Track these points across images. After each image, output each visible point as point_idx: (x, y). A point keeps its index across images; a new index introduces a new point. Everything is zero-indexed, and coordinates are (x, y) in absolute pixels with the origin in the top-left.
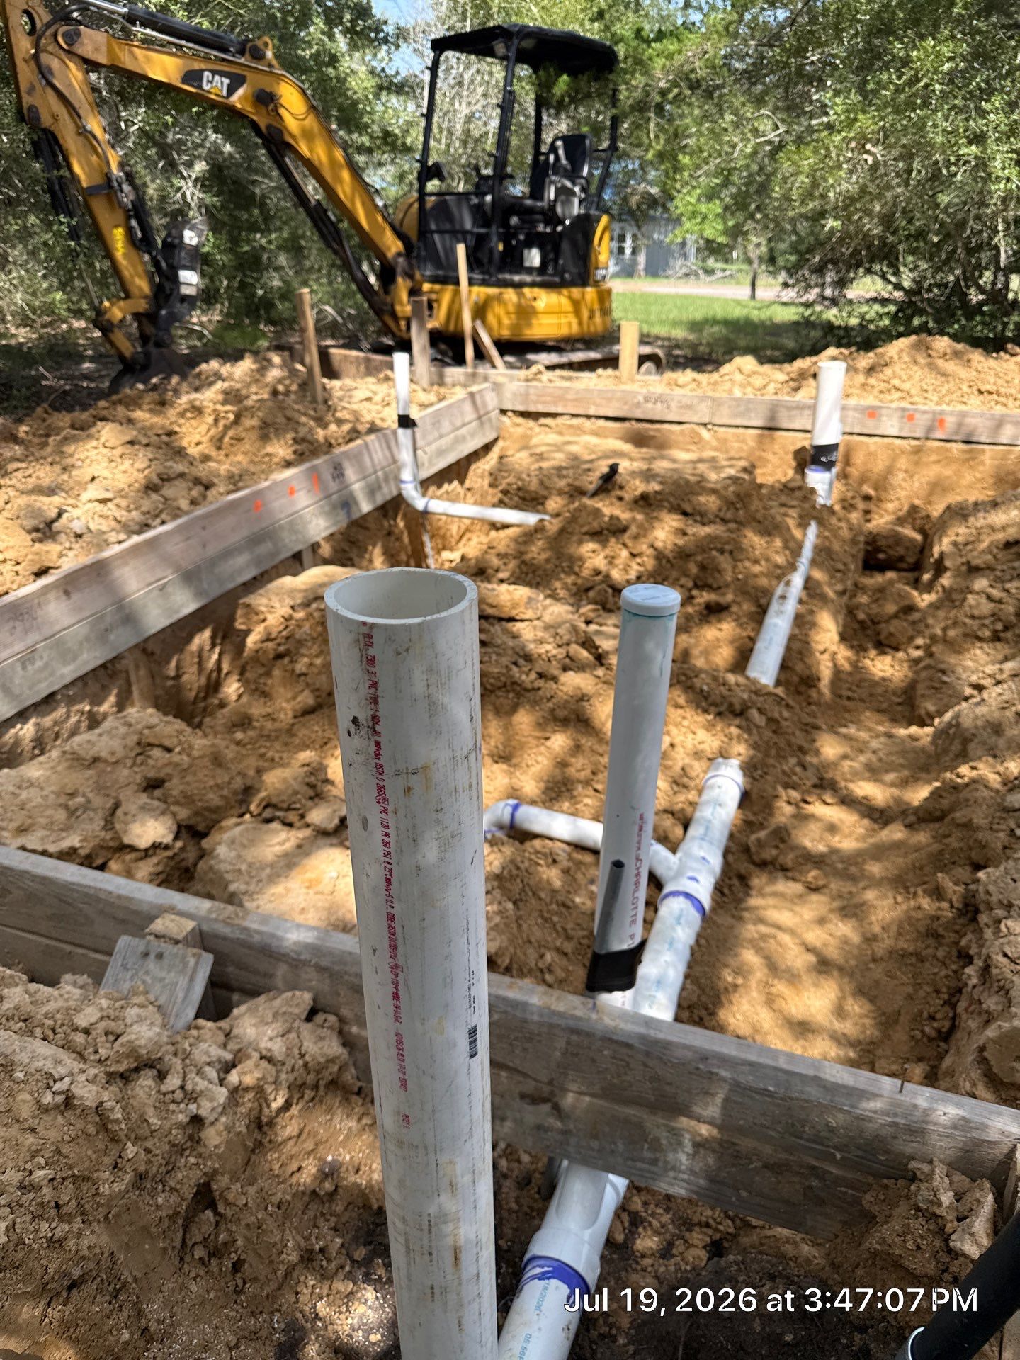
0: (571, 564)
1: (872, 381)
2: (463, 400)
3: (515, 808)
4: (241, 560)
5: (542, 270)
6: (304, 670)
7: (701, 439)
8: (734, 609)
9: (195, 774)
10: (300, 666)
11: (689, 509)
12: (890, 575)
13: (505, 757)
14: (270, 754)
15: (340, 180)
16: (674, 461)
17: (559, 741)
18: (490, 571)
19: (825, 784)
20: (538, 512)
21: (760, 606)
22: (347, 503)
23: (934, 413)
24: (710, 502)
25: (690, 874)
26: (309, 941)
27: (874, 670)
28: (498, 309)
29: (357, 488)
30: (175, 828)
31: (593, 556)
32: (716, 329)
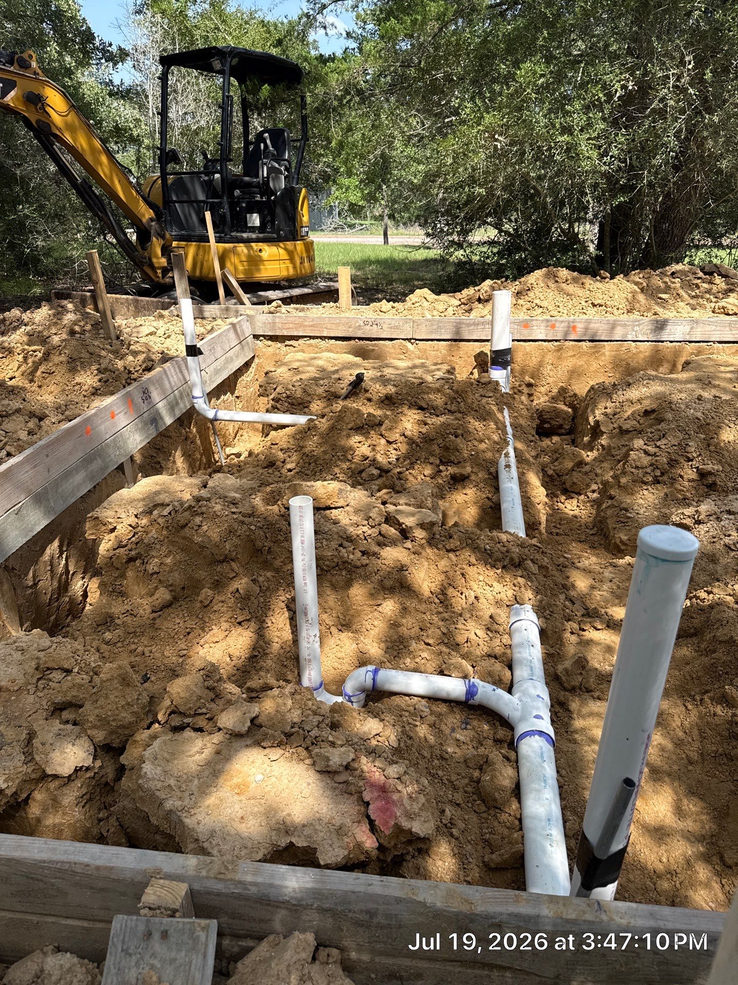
0: (346, 453)
1: (521, 302)
2: (228, 330)
3: (376, 672)
4: (79, 477)
5: (262, 229)
6: (156, 569)
7: (407, 349)
8: (473, 477)
9: (107, 697)
10: (152, 566)
11: (424, 405)
12: (555, 439)
13: (346, 624)
14: (140, 649)
15: (101, 164)
16: (396, 368)
17: (389, 606)
18: (278, 463)
19: (592, 615)
20: (305, 413)
21: (490, 474)
22: (155, 419)
23: (569, 322)
24: (438, 400)
25: (535, 713)
26: (310, 885)
27: (566, 510)
28: (234, 259)
29: (161, 406)
30: (92, 749)
31: (360, 446)
32: (373, 267)
